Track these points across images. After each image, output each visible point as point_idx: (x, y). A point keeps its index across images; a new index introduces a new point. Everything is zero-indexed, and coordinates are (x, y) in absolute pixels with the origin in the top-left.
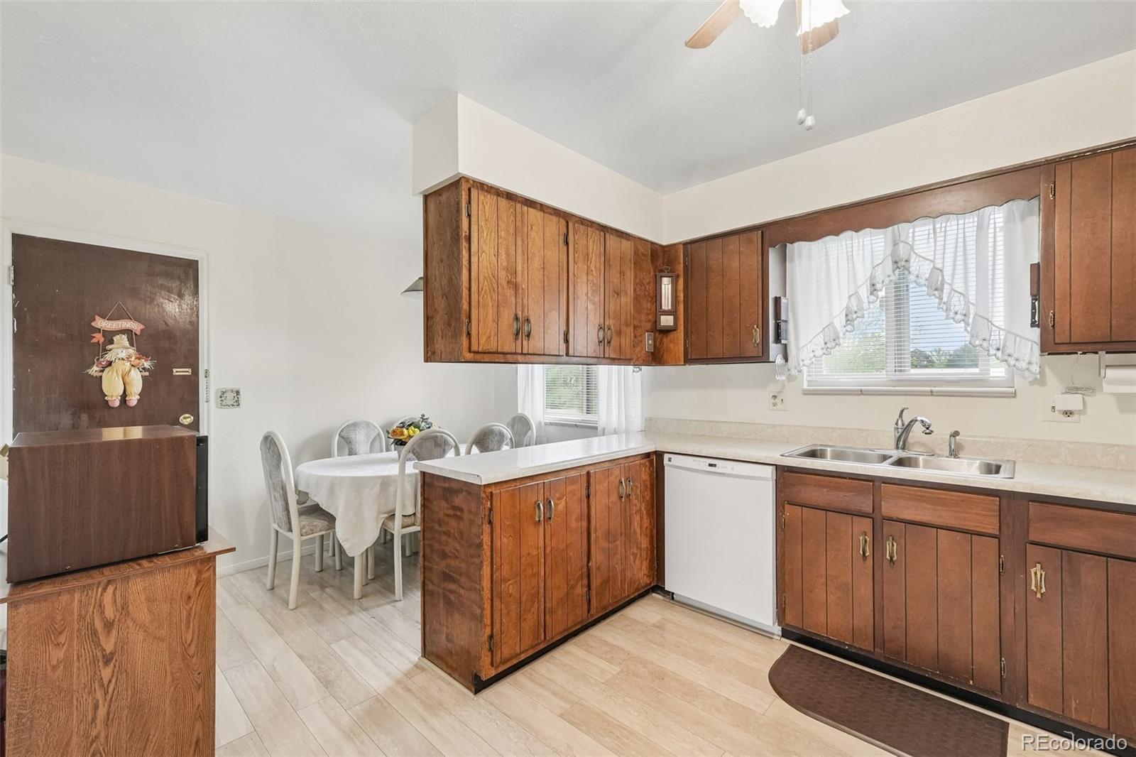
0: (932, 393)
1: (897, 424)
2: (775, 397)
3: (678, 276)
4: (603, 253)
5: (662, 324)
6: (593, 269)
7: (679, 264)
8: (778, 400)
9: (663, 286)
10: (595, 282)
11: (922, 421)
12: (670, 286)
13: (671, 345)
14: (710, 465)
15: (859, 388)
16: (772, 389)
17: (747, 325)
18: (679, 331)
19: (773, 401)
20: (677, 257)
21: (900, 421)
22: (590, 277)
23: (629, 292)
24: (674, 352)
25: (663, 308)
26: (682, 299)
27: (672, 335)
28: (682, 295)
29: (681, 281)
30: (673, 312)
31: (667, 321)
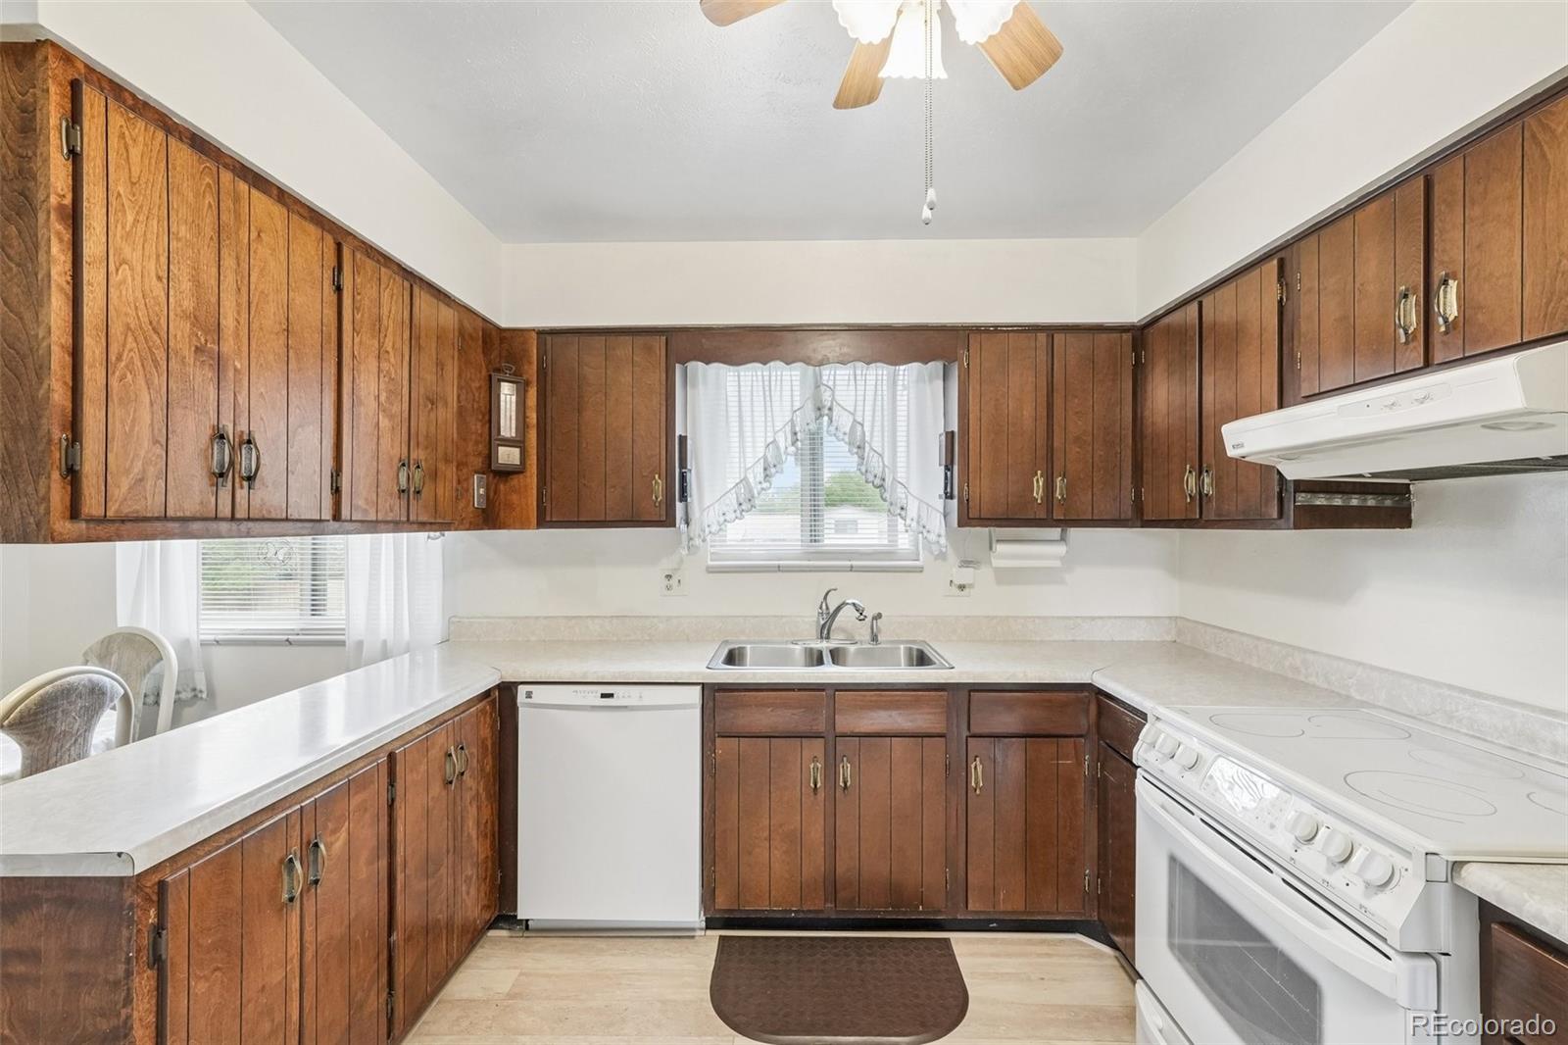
0: (852, 569)
1: (821, 608)
2: (669, 577)
3: (527, 383)
4: (408, 322)
5: (500, 462)
6: (389, 349)
7: (530, 363)
8: (674, 582)
9: (502, 397)
10: (393, 376)
11: (854, 604)
12: (514, 398)
13: (514, 497)
14: (604, 696)
15: (777, 563)
16: (666, 565)
17: (645, 474)
18: (528, 474)
19: (666, 582)
20: (526, 352)
21: (824, 604)
22: (385, 366)
23: (450, 400)
24: (518, 509)
25: (502, 433)
26: (535, 421)
27: (515, 481)
28: (534, 416)
29: (533, 393)
30: (518, 442)
31: (508, 456)
